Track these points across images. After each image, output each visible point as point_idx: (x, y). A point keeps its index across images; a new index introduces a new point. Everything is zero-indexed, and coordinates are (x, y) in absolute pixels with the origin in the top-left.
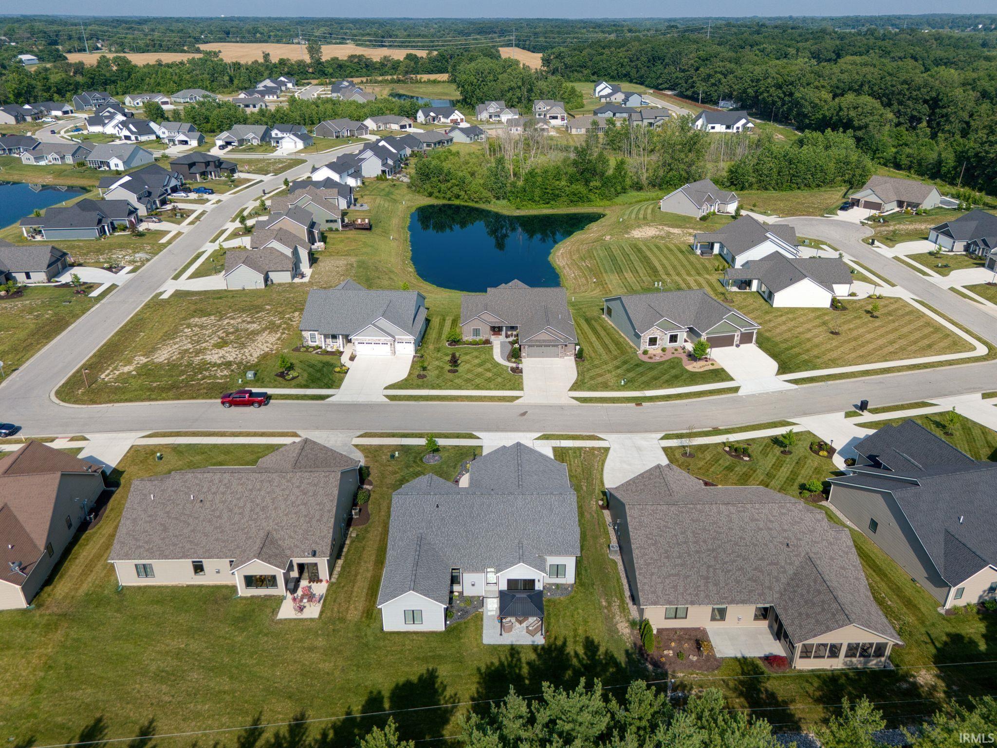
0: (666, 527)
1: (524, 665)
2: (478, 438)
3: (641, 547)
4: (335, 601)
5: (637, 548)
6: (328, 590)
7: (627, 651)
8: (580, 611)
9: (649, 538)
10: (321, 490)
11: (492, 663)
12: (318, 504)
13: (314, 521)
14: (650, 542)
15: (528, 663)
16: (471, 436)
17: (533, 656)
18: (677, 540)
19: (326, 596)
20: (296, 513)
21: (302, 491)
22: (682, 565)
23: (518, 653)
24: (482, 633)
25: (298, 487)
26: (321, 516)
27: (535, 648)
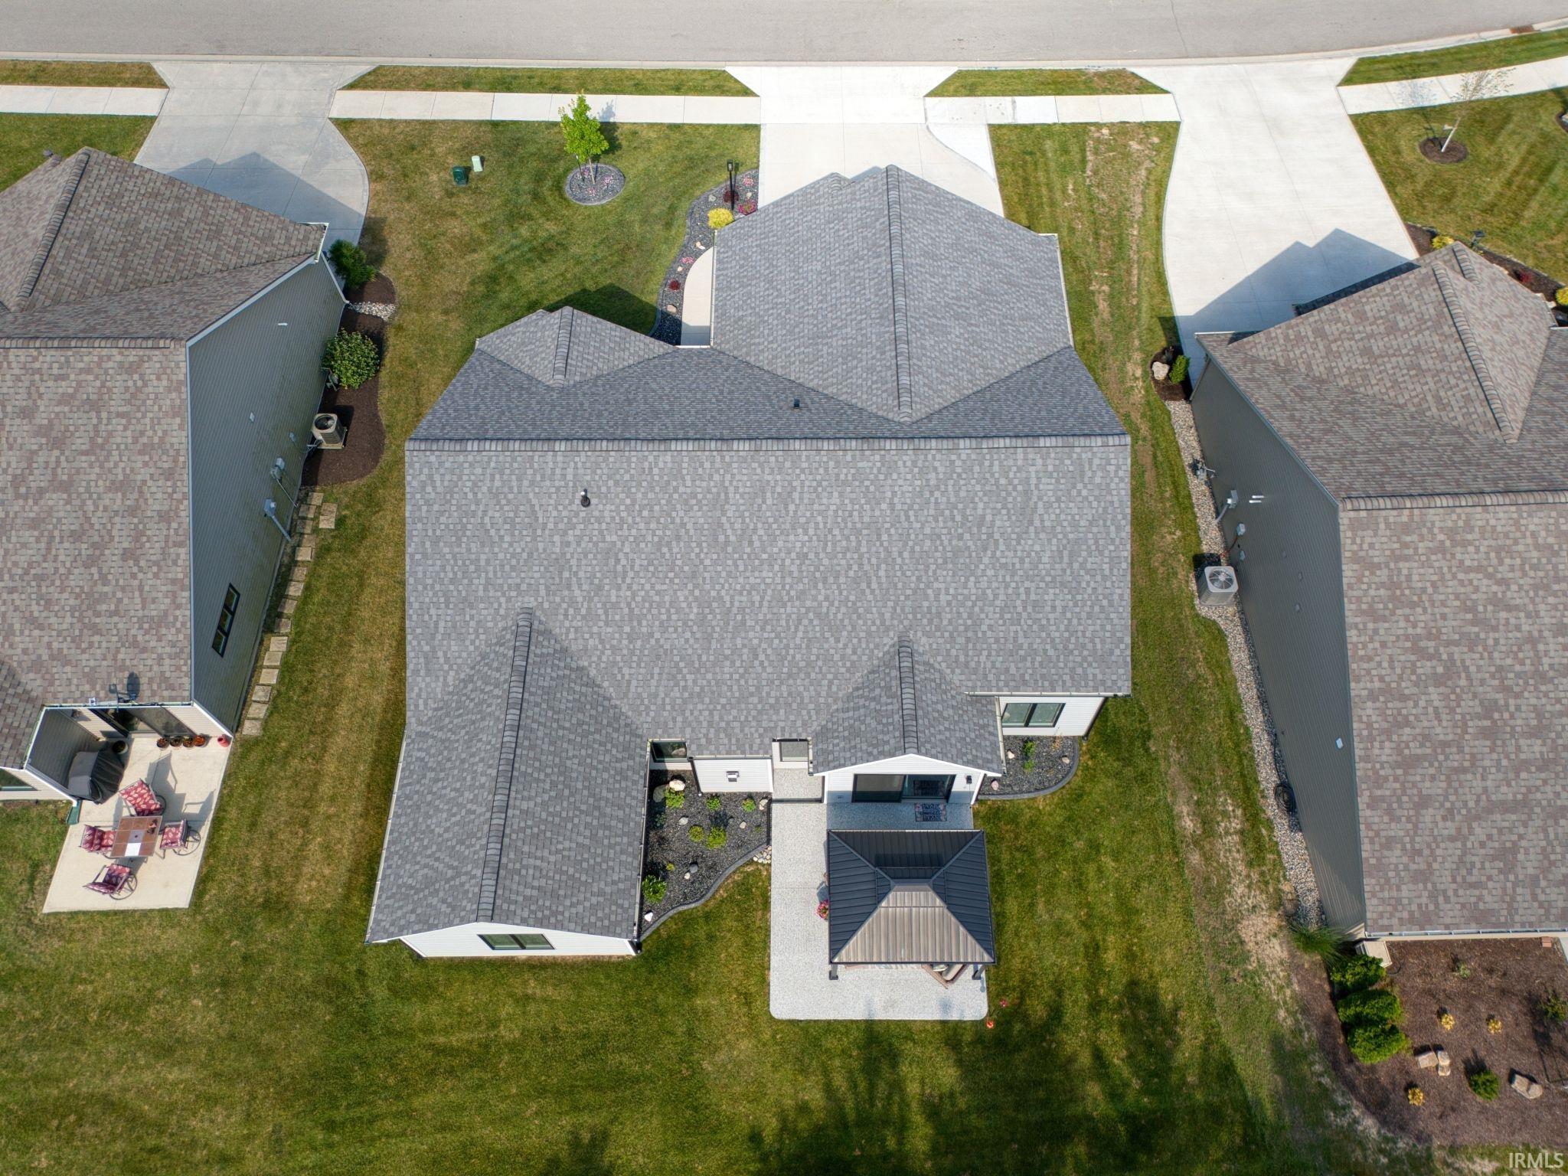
0: (1498, 603)
1: (917, 1118)
2: (746, 92)
3: (1386, 691)
4: (253, 826)
5: (1373, 696)
6: (229, 777)
7: (1276, 1043)
8: (1108, 862)
9: (1423, 654)
10: (118, 424)
11: (803, 1109)
12: (116, 487)
13: (112, 560)
14: (1425, 667)
15: (932, 1111)
16: (722, 85)
17: (948, 1075)
18: (1538, 658)
19: (221, 808)
20: (35, 524)
21: (41, 432)
22: (1544, 765)
23: (893, 1057)
24: (765, 967)
25: (27, 413)
26: (138, 535)
27: (950, 1034)
